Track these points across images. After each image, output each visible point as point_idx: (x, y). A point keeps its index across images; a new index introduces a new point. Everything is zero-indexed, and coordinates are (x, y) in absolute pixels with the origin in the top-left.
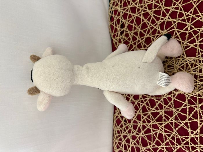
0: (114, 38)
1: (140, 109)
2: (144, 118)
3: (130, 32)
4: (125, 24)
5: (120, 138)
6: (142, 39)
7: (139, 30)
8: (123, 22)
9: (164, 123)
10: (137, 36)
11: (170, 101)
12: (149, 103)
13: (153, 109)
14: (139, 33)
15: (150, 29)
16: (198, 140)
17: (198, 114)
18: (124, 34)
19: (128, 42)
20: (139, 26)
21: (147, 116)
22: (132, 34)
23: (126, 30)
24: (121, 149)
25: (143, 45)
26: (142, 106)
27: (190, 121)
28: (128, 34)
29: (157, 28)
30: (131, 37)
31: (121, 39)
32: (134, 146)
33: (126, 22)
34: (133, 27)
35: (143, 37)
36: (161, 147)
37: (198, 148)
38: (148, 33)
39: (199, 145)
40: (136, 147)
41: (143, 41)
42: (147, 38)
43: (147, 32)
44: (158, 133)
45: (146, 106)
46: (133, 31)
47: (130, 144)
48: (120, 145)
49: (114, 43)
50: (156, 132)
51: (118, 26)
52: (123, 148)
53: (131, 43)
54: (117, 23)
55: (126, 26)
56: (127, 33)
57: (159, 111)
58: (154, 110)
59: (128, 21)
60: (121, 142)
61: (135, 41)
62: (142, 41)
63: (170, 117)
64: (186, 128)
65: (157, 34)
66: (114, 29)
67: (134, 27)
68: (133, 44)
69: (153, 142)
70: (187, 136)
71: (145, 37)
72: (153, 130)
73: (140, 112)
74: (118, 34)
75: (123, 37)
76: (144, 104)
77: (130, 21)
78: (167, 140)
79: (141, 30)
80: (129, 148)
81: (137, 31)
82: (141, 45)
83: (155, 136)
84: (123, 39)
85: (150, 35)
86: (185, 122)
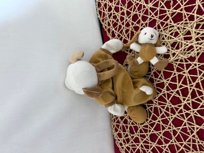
0: (103, 23)
3: (118, 13)
4: (112, 7)
5: (117, 120)
7: (125, 10)
8: (110, 6)
9: (158, 96)
11: (160, 74)
15: (136, 6)
16: (190, 106)
17: (188, 80)
18: (112, 17)
19: (117, 23)
22: (120, 15)
23: (114, 12)
24: (120, 131)
27: (181, 88)
29: (142, 3)
30: (118, 18)
31: (110, 22)
32: (132, 126)
33: (112, 5)
36: (157, 121)
37: (191, 113)
39: (192, 110)
40: (134, 126)
42: (134, 15)
43: (133, 10)
44: (153, 108)
46: (120, 12)
47: (128, 125)
48: (119, 128)
49: (104, 27)
50: (151, 107)
51: (105, 11)
52: (121, 130)
54: (104, 8)
56: (114, 15)
59: (115, 3)
60: (119, 124)
61: (123, 21)
63: (162, 89)
64: (178, 96)
65: (142, 9)
66: (102, 14)
67: (121, 8)
68: (121, 25)
69: (150, 118)
70: (180, 104)
71: (132, 15)
72: (148, 105)
74: (106, 18)
75: (112, 20)
77: (116, 4)
78: (162, 112)
79: (127, 9)
80: (127, 128)
82: (129, 24)
83: (150, 111)
84: (112, 22)
85: (136, 12)
86: (176, 90)
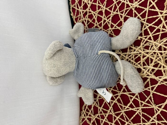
0: (77, 22)
1: (111, 108)
2: (116, 119)
3: (94, 13)
4: (88, 4)
6: (108, 19)
7: (103, 8)
8: (86, 3)
10: (102, 16)
12: (121, 100)
13: (127, 107)
14: (104, 11)
15: (117, 5)
18: (87, 16)
19: (93, 24)
20: (103, 4)
21: (119, 116)
22: (97, 15)
23: (89, 11)
25: (110, 24)
26: (113, 104)
28: (92, 14)
29: (125, 2)
30: (95, 18)
31: (84, 21)
33: (88, 2)
34: (97, 6)
35: (109, 16)
38: (114, 11)
41: (110, 20)
42: (114, 15)
43: (113, 9)
45: (118, 104)
46: (98, 11)
51: (80, 8)
53: (96, 25)
54: (79, 5)
55: (89, 6)
56: (90, 14)
57: (135, 109)
58: (128, 109)
61: (101, 22)
62: (108, 20)
63: (150, 117)
65: (125, 9)
66: (76, 12)
67: (99, 6)
68: (98, 26)
71: (112, 15)
73: (110, 111)
74: (80, 16)
75: (87, 20)
76: (115, 101)
77: (92, 1)
79: (106, 8)
81: (102, 10)
82: (108, 25)
84: (87, 22)
85: (117, 12)
